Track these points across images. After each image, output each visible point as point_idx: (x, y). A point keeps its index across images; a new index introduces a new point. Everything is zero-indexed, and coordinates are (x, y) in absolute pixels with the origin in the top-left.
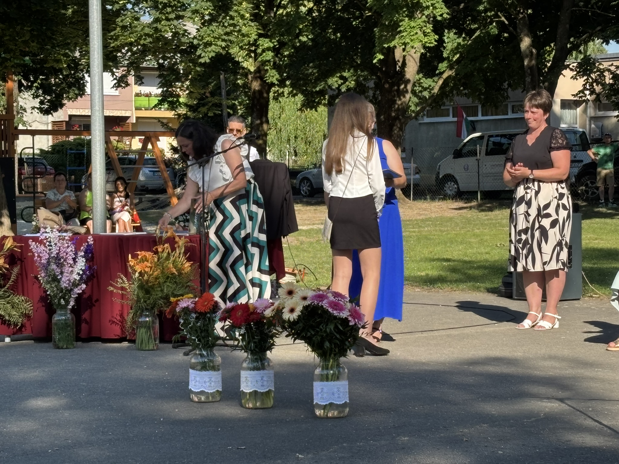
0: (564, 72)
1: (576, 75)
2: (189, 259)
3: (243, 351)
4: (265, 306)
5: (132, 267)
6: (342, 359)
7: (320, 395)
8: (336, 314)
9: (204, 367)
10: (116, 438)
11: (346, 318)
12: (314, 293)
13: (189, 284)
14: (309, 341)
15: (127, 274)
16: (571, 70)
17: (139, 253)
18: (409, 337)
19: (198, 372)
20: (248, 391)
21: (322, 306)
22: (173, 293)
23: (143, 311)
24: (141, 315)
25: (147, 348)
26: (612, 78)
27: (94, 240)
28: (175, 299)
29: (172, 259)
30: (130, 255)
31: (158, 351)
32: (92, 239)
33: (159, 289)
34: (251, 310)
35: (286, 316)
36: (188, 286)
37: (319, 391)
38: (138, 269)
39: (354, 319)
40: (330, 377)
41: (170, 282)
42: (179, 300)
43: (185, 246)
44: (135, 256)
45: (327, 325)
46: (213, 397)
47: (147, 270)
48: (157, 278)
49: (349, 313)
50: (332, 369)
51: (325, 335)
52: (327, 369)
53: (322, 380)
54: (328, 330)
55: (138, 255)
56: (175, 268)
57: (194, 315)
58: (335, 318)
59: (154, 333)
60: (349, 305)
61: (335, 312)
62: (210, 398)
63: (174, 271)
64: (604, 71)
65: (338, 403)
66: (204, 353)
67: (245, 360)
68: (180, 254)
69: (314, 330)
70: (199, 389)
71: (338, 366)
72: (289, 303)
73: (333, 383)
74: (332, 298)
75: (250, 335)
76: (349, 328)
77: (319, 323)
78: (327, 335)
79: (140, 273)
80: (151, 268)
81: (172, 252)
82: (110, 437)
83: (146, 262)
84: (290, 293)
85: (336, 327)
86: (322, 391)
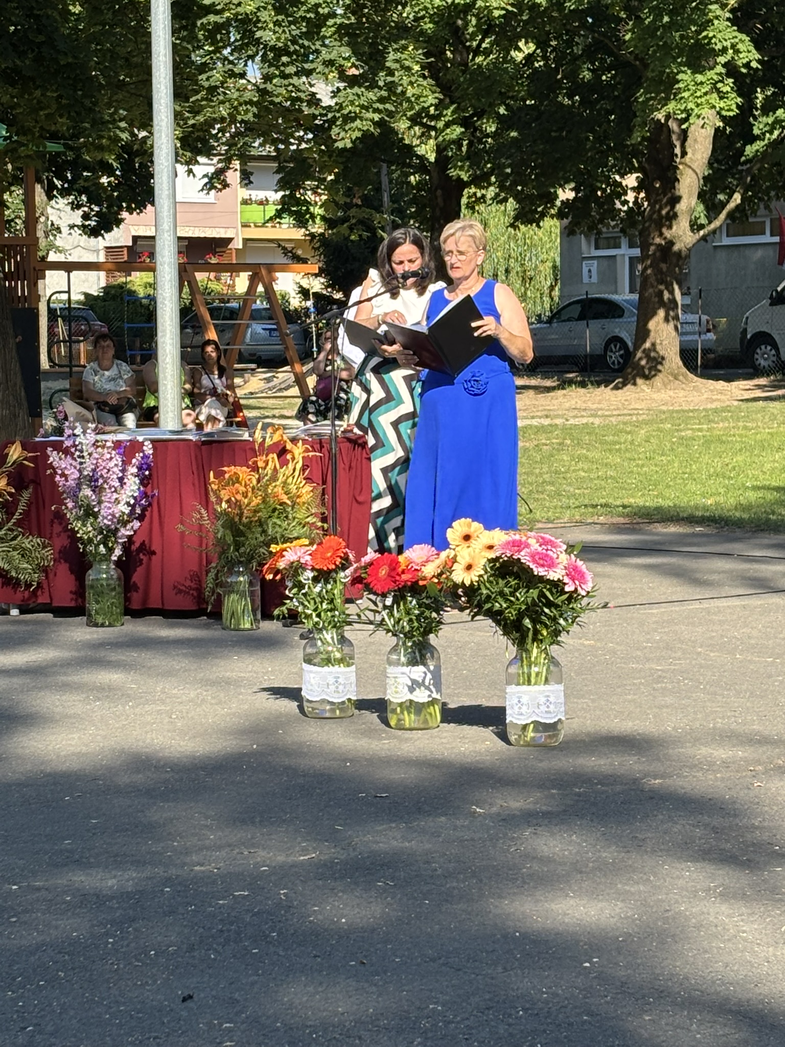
2: (309, 480)
3: (390, 634)
4: (425, 559)
5: (215, 492)
6: (554, 650)
7: (516, 708)
8: (543, 574)
9: (328, 661)
10: (177, 777)
11: (559, 579)
12: (506, 538)
13: (308, 520)
14: (496, 616)
15: (207, 504)
17: (225, 469)
18: (677, 609)
19: (317, 669)
20: (399, 701)
21: (519, 559)
22: (283, 536)
23: (233, 566)
24: (231, 572)
25: (242, 626)
27: (154, 448)
28: (279, 547)
29: (281, 479)
30: (212, 473)
31: (257, 632)
32: (150, 446)
33: (260, 529)
34: (403, 567)
35: (459, 576)
36: (309, 523)
37: (516, 701)
38: (225, 495)
39: (573, 581)
40: (533, 680)
41: (279, 518)
42: (285, 550)
43: (303, 457)
44: (219, 475)
45: (527, 592)
46: (341, 710)
47: (239, 497)
48: (256, 512)
49: (564, 572)
50: (536, 665)
51: (524, 607)
52: (529, 664)
53: (520, 683)
54: (529, 600)
55: (225, 472)
56: (287, 493)
57: (310, 574)
58: (542, 577)
59: (253, 602)
60: (564, 558)
61: (540, 569)
62: (338, 712)
63: (285, 498)
65: (548, 721)
66: (328, 637)
67: (394, 649)
68: (294, 470)
69: (506, 600)
70: (320, 695)
71: (547, 659)
72: (464, 554)
73: (536, 688)
74: (534, 545)
75: (402, 607)
76: (566, 596)
77: (516, 590)
78: (527, 609)
79: (228, 501)
80: (246, 494)
81: (281, 467)
82: (168, 776)
83: (237, 485)
84: (467, 538)
85: (542, 595)
86: (519, 701)
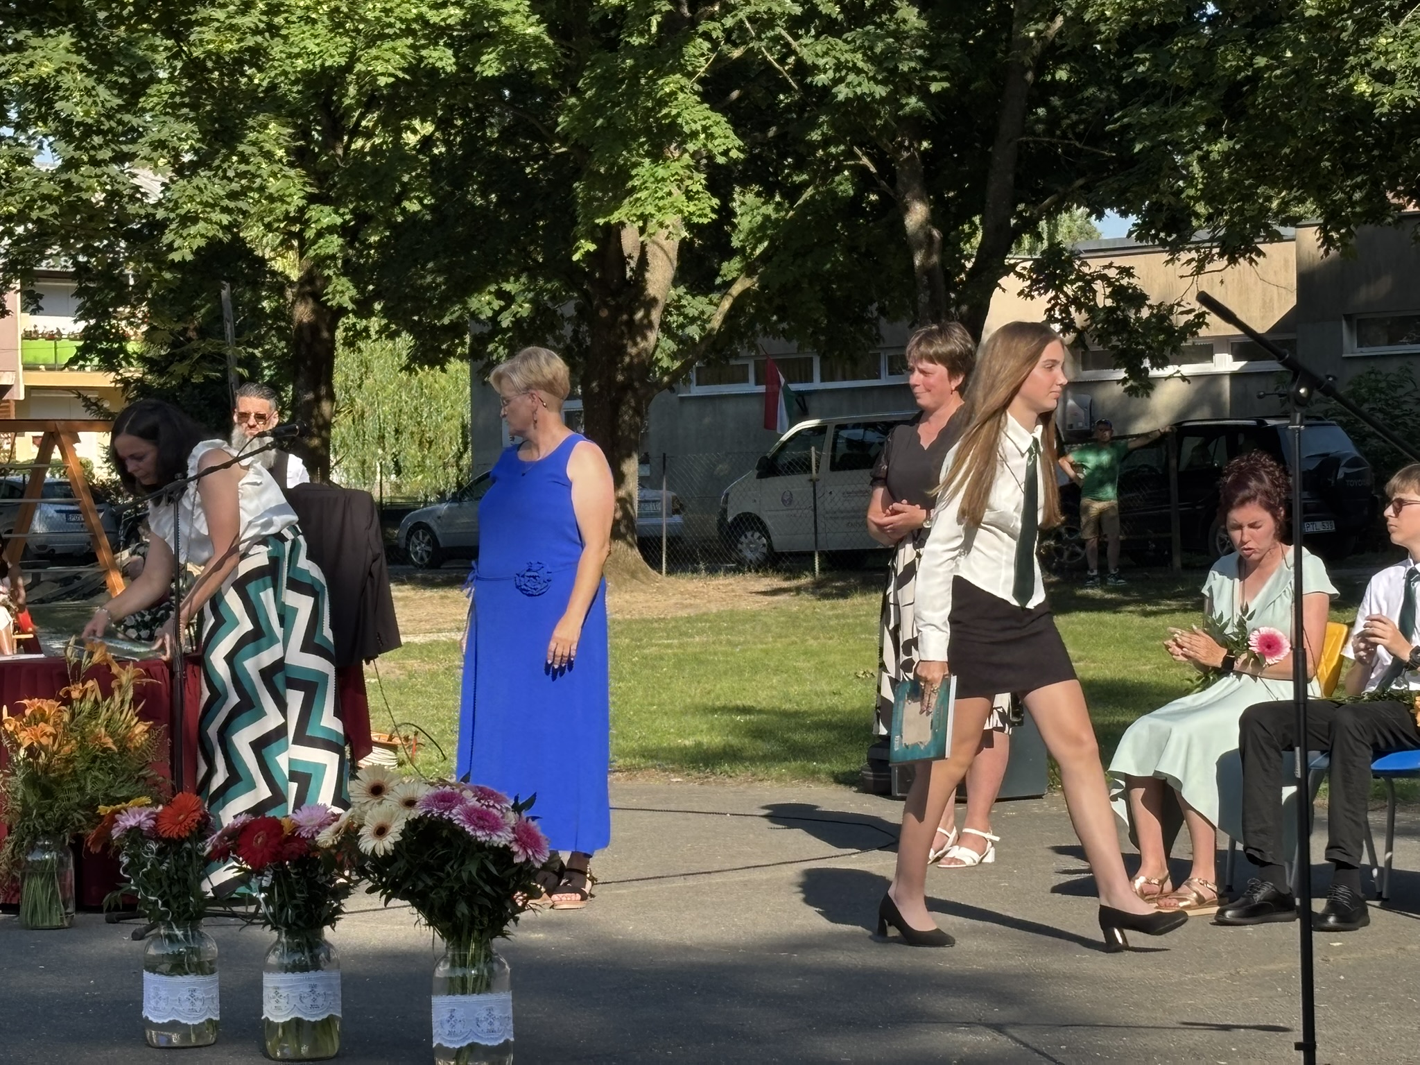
0: (1003, 281)
1: (1030, 287)
2: (143, 716)
3: (269, 927)
4: (318, 821)
5: (9, 736)
6: (498, 941)
7: (446, 1027)
8: (483, 839)
9: (178, 966)
11: (505, 846)
12: (432, 791)
13: (143, 773)
14: (421, 901)
16: (1020, 275)
17: (26, 702)
18: (654, 888)
19: (164, 978)
20: (281, 1021)
21: (450, 820)
22: (106, 795)
23: (36, 838)
24: (32, 848)
25: (47, 924)
26: (1111, 296)
28: (109, 809)
29: (104, 715)
30: (5, 708)
31: (71, 931)
33: (76, 785)
34: (287, 832)
35: (368, 843)
36: (144, 778)
37: (447, 1016)
38: (25, 738)
39: (525, 850)
40: (470, 985)
41: (100, 769)
42: (119, 812)
43: (135, 686)
44: (16, 711)
45: (462, 863)
46: (198, 1036)
47: (44, 741)
48: (69, 761)
49: (512, 836)
50: (474, 966)
51: (457, 887)
52: (463, 964)
53: (451, 992)
54: (465, 876)
55: (25, 707)
56: (112, 735)
57: (154, 846)
58: (481, 846)
59: (63, 888)
60: (512, 818)
61: (479, 833)
62: (193, 1038)
63: (109, 743)
64: (1093, 279)
65: (490, 1044)
66: (179, 933)
67: (273, 948)
68: (122, 702)
69: (432, 876)
70: (166, 1016)
71: (489, 957)
72: (374, 814)
73: (475, 997)
74: (473, 802)
75: (285, 889)
76: (514, 870)
77: (445, 860)
78: (462, 888)
79: (30, 749)
80: (55, 737)
81: (104, 699)
83: (42, 724)
84: (377, 790)
85: (483, 869)
86: (452, 1017)
